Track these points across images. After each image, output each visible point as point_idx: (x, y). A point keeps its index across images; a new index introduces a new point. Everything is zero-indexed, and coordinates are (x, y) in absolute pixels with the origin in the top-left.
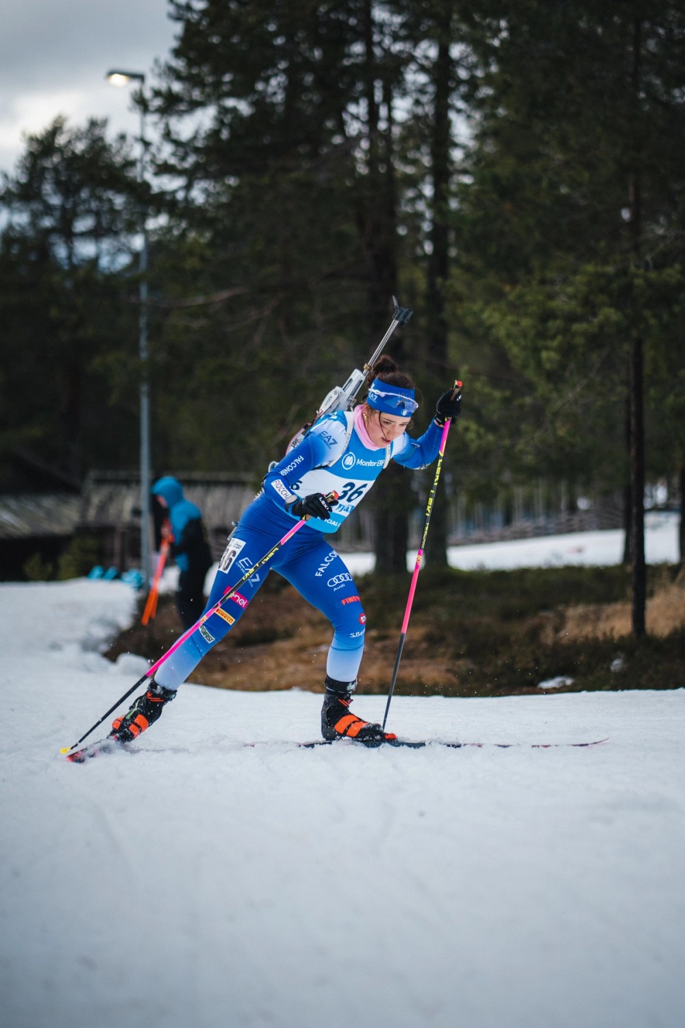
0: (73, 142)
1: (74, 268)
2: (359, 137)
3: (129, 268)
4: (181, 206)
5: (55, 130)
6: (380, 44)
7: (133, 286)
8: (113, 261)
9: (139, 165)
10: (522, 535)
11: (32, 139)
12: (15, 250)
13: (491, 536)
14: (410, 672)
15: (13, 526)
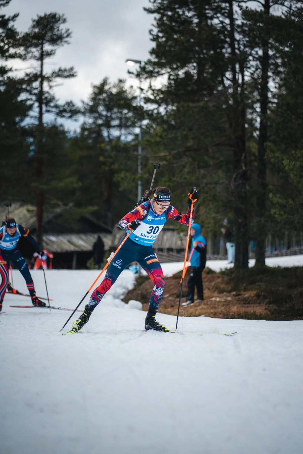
0: (111, 88)
1: (111, 141)
2: (229, 87)
3: (133, 140)
4: (155, 116)
5: (104, 83)
6: (239, 49)
7: (135, 148)
8: (126, 137)
9: (138, 99)
10: (295, 253)
11: (95, 87)
12: (86, 133)
13: (282, 253)
14: (250, 310)
15: (84, 246)
